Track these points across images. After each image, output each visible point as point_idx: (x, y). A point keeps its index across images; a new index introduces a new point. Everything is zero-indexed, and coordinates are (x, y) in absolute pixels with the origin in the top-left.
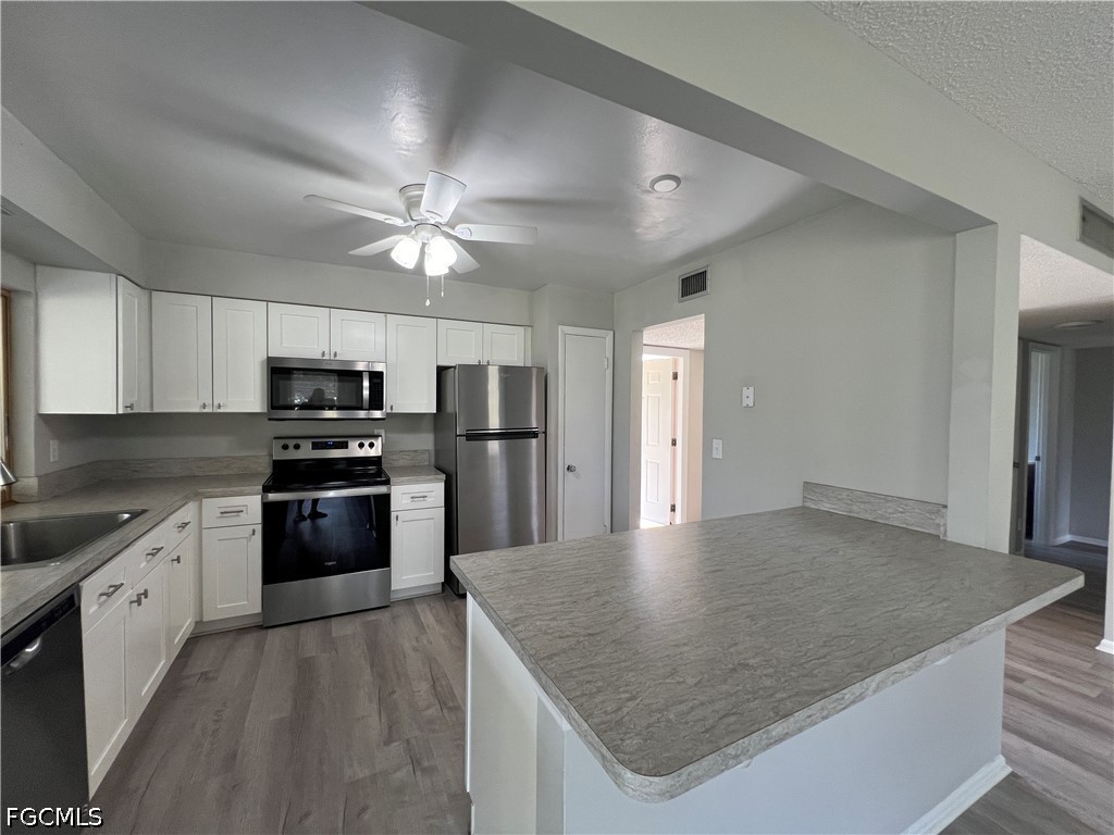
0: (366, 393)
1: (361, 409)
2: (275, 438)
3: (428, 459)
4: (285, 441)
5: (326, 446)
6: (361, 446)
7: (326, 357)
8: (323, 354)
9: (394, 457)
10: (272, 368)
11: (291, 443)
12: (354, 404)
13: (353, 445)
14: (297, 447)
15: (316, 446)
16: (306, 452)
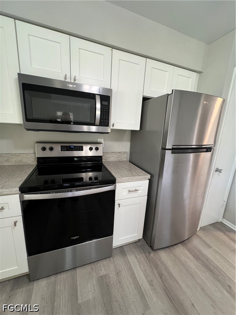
0: (98, 113)
1: (94, 124)
2: (37, 142)
3: (126, 157)
4: (44, 145)
5: (69, 149)
6: (91, 149)
7: (68, 80)
8: (66, 78)
9: (108, 156)
10: (23, 84)
11: (48, 146)
12: (88, 120)
13: (86, 148)
14: (51, 149)
15: (64, 148)
16: (57, 152)
